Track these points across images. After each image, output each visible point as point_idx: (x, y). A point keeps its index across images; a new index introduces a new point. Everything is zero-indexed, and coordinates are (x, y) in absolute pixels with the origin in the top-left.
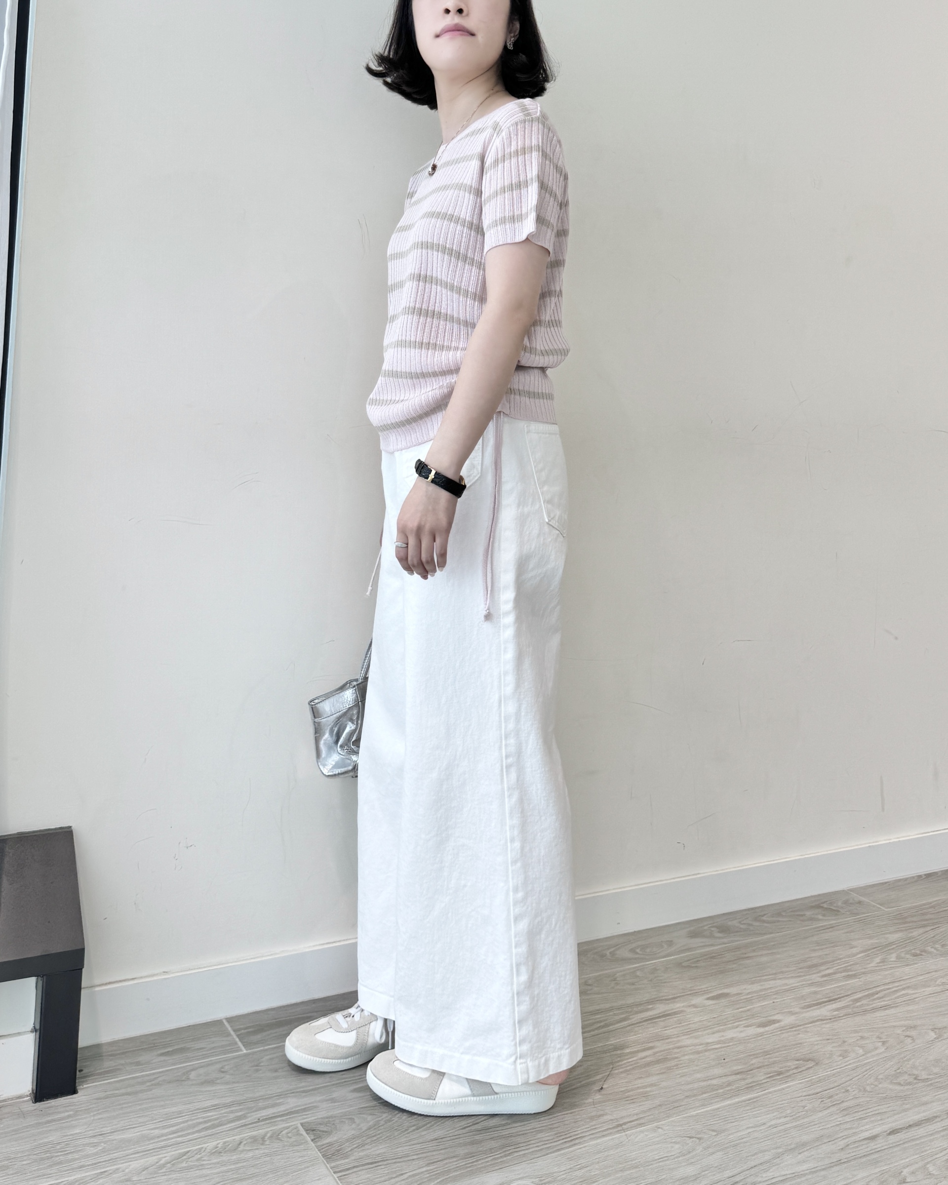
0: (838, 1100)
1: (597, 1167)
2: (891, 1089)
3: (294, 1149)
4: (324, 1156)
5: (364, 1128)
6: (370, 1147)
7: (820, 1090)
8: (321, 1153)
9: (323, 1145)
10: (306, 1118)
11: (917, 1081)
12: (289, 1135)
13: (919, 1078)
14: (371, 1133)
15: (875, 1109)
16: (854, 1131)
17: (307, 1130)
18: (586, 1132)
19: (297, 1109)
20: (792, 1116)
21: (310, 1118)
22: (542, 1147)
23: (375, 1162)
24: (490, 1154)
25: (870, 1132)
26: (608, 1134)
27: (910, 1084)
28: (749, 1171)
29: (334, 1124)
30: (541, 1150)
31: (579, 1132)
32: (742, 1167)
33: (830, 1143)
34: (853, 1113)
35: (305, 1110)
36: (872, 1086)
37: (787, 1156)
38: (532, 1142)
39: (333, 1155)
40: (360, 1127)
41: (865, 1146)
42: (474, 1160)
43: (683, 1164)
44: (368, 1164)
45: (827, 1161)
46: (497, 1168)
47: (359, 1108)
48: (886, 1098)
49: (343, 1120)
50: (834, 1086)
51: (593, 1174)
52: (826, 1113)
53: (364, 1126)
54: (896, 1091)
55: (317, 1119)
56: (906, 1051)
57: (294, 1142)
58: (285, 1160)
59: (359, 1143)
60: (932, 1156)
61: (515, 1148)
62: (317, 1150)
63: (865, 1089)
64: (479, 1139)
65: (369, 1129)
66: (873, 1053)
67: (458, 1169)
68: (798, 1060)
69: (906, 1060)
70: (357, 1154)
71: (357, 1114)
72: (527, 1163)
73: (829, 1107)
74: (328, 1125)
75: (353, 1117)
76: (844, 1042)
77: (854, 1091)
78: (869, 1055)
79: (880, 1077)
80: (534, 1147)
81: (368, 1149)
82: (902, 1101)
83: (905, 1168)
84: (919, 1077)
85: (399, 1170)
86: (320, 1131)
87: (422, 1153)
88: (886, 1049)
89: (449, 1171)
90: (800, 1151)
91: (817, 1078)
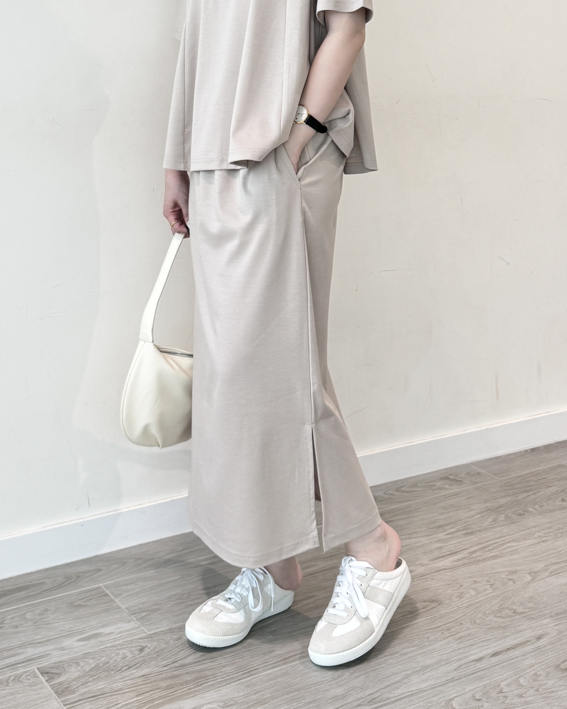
0: (455, 632)
1: (268, 691)
2: (495, 622)
3: (32, 688)
4: (56, 693)
5: (88, 669)
6: (92, 684)
7: (442, 624)
8: (53, 690)
9: (55, 684)
10: (40, 664)
11: (515, 614)
12: (28, 677)
13: (517, 612)
14: (93, 673)
15: (482, 637)
16: (466, 655)
17: (42, 673)
18: (260, 665)
19: (34, 657)
20: (419, 645)
21: (44, 663)
22: (226, 678)
23: (96, 696)
24: (186, 685)
25: (478, 655)
26: (278, 666)
27: (509, 616)
28: (384, 689)
29: (63, 667)
30: (226, 680)
31: (255, 665)
32: (379, 686)
33: (447, 665)
34: (465, 641)
35: (40, 657)
36: (481, 620)
37: (414, 676)
38: (218, 674)
39: (63, 691)
40: (84, 669)
41: (474, 666)
42: (173, 691)
43: (334, 686)
44: (91, 697)
45: (444, 679)
46: (191, 696)
47: (82, 654)
48: (491, 629)
49: (71, 664)
50: (451, 621)
51: (265, 697)
52: (445, 642)
53: (87, 668)
54: (498, 623)
55: (50, 664)
56: (508, 591)
57: (33, 682)
58: (26, 698)
59: (83, 681)
60: (523, 672)
61: (205, 680)
62: (50, 688)
63: (475, 622)
64: (177, 674)
65: (91, 670)
66: (483, 594)
67: (161, 698)
68: (425, 602)
69: (508, 598)
70: (83, 690)
71: (81, 659)
72: (215, 691)
73: (448, 637)
74: (59, 668)
75: (78, 661)
76: (461, 586)
77: (467, 624)
78: (479, 596)
79: (487, 612)
80: (219, 678)
81: (90, 686)
82: (503, 630)
83: (502, 682)
84: (515, 611)
85: (116, 701)
86: (53, 673)
87: (133, 687)
88: (493, 590)
89: (154, 700)
90: (424, 673)
91: (439, 615)
